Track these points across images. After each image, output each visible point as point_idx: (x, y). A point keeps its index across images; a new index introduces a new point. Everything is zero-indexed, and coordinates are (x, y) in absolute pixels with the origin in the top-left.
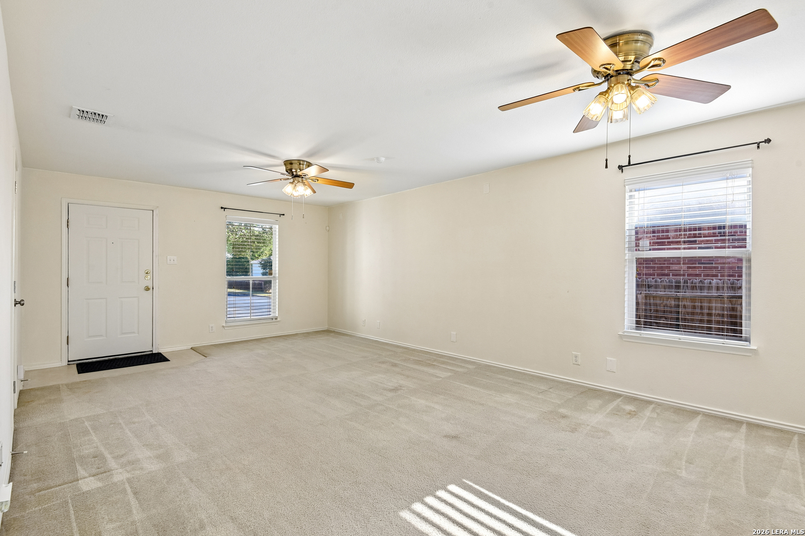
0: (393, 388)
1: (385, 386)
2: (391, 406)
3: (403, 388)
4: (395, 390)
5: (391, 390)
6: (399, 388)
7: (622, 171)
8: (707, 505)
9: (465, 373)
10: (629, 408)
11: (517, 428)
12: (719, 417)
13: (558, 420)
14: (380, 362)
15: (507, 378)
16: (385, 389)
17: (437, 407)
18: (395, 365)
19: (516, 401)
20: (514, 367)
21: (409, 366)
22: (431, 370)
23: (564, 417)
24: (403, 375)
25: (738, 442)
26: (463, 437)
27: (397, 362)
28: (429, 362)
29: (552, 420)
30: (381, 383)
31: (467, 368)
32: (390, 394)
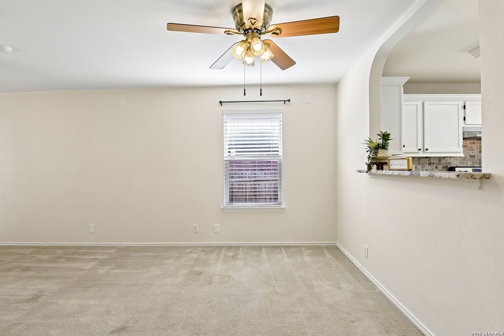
0: (31, 297)
1: (19, 298)
2: (34, 321)
3: (45, 294)
4: (34, 298)
5: (28, 301)
6: (39, 294)
7: (221, 105)
8: (298, 305)
9: (109, 259)
10: (230, 254)
11: (173, 296)
12: (271, 247)
13: (197, 278)
14: (4, 271)
15: (147, 254)
16: (20, 302)
17: (92, 302)
18: (27, 269)
19: (162, 272)
20: (149, 243)
21: (46, 266)
22: (73, 265)
23: (200, 274)
24: (40, 278)
25: (285, 259)
26: (130, 325)
27: (28, 265)
28: (68, 256)
29: (193, 279)
30: (12, 295)
31: (110, 253)
32: (28, 307)
